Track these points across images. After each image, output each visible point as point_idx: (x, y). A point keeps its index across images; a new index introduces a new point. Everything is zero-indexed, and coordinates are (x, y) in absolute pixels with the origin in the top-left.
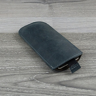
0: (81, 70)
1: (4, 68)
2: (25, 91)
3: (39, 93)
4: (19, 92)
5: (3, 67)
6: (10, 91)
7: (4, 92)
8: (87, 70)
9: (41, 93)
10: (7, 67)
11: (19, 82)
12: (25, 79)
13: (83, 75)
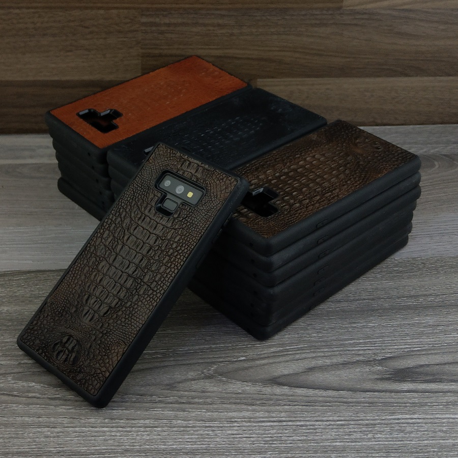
0: (322, 350)
2: (196, 400)
3: (230, 403)
4: (183, 403)
6: (160, 402)
7: (147, 404)
8: (335, 349)
9: (234, 403)
11: (179, 382)
12: (192, 376)
13: (327, 361)
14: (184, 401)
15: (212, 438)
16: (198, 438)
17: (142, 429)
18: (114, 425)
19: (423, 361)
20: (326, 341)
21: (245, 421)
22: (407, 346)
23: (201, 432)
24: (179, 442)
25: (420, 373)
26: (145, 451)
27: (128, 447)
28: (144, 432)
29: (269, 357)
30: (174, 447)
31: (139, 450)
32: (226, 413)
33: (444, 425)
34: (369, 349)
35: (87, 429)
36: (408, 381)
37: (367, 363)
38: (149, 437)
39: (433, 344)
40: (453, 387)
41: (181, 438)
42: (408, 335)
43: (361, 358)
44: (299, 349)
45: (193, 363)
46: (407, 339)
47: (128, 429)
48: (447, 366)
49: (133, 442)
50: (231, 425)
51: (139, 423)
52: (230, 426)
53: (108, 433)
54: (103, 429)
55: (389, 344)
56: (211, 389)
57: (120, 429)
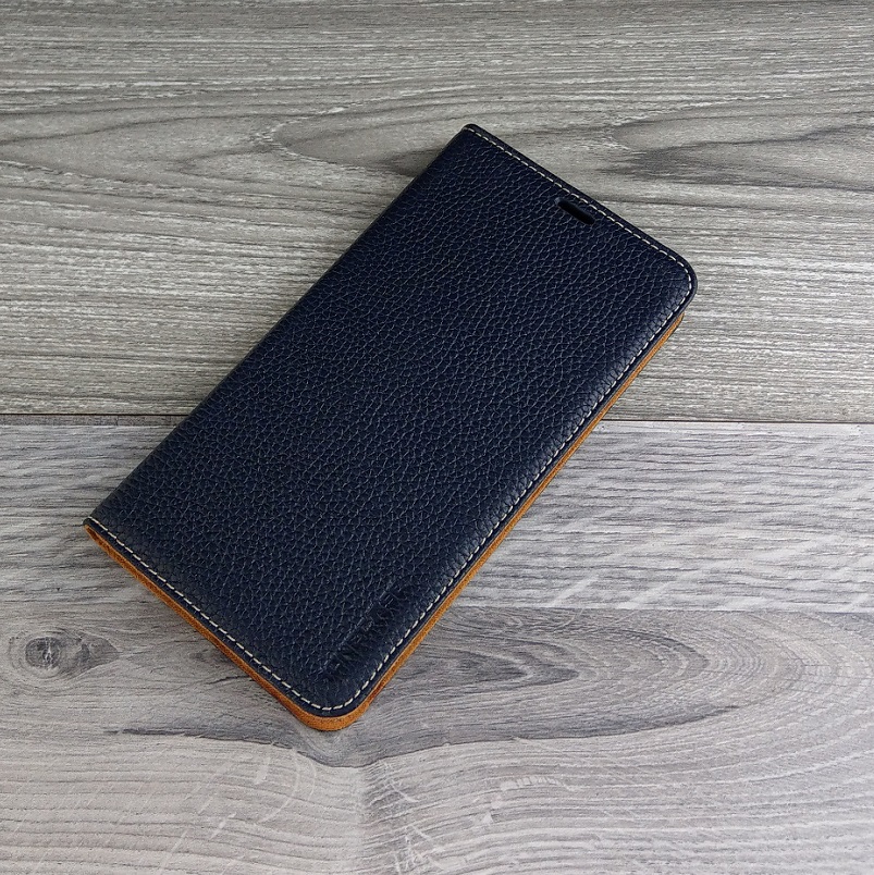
0: (504, 98)
1: (123, 85)
2: (231, 198)
3: (296, 208)
4: (204, 202)
5: (121, 78)
6: (160, 197)
7: (133, 201)
9: (304, 209)
10: (140, 77)
11: (203, 157)
12: (230, 143)
13: (508, 124)
14: (207, 199)
15: (249, 280)
16: (222, 278)
17: (118, 253)
18: (65, 240)
19: (709, 132)
20: (518, 78)
21: (318, 248)
22: (685, 97)
23: (230, 266)
24: (187, 283)
25: (694, 162)
26: (118, 299)
27: (86, 288)
28: (120, 258)
29: (391, 110)
30: (175, 293)
31: (107, 295)
32: (284, 229)
33: (710, 278)
34: (601, 101)
35: (12, 246)
36: (664, 178)
37: (589, 132)
38: (128, 270)
39: (740, 94)
40: (753, 196)
41: (189, 277)
42: (693, 69)
43: (581, 121)
44: (456, 94)
45: (236, 115)
46: (689, 81)
47: (91, 251)
48: (754, 148)
49: (97, 280)
50: (290, 254)
51: (112, 240)
52: (288, 258)
53: (51, 258)
54: (44, 248)
55: (647, 91)
56: (262, 175)
57: (76, 250)
